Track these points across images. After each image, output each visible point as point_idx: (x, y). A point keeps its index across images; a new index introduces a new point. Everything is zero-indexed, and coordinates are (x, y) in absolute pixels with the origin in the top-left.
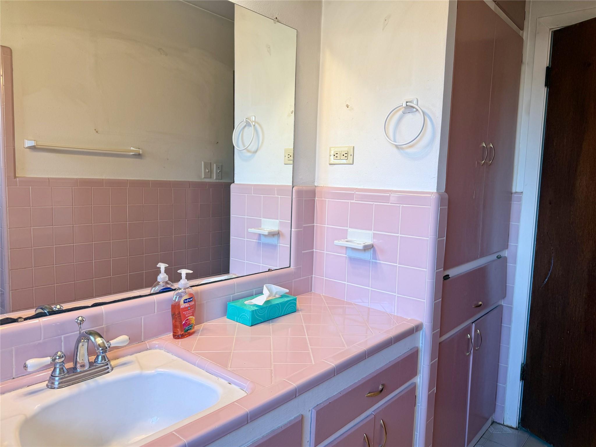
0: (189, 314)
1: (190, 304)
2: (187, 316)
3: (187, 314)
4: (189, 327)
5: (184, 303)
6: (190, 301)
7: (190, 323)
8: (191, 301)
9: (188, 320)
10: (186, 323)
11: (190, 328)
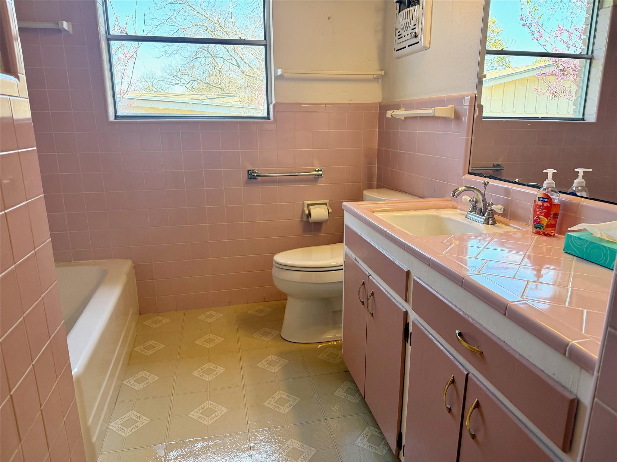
0: (540, 212)
1: (542, 204)
2: (538, 213)
3: (538, 212)
4: (538, 225)
5: (538, 200)
6: (543, 201)
7: (540, 222)
8: (545, 201)
9: (538, 218)
10: (537, 220)
11: (540, 227)
